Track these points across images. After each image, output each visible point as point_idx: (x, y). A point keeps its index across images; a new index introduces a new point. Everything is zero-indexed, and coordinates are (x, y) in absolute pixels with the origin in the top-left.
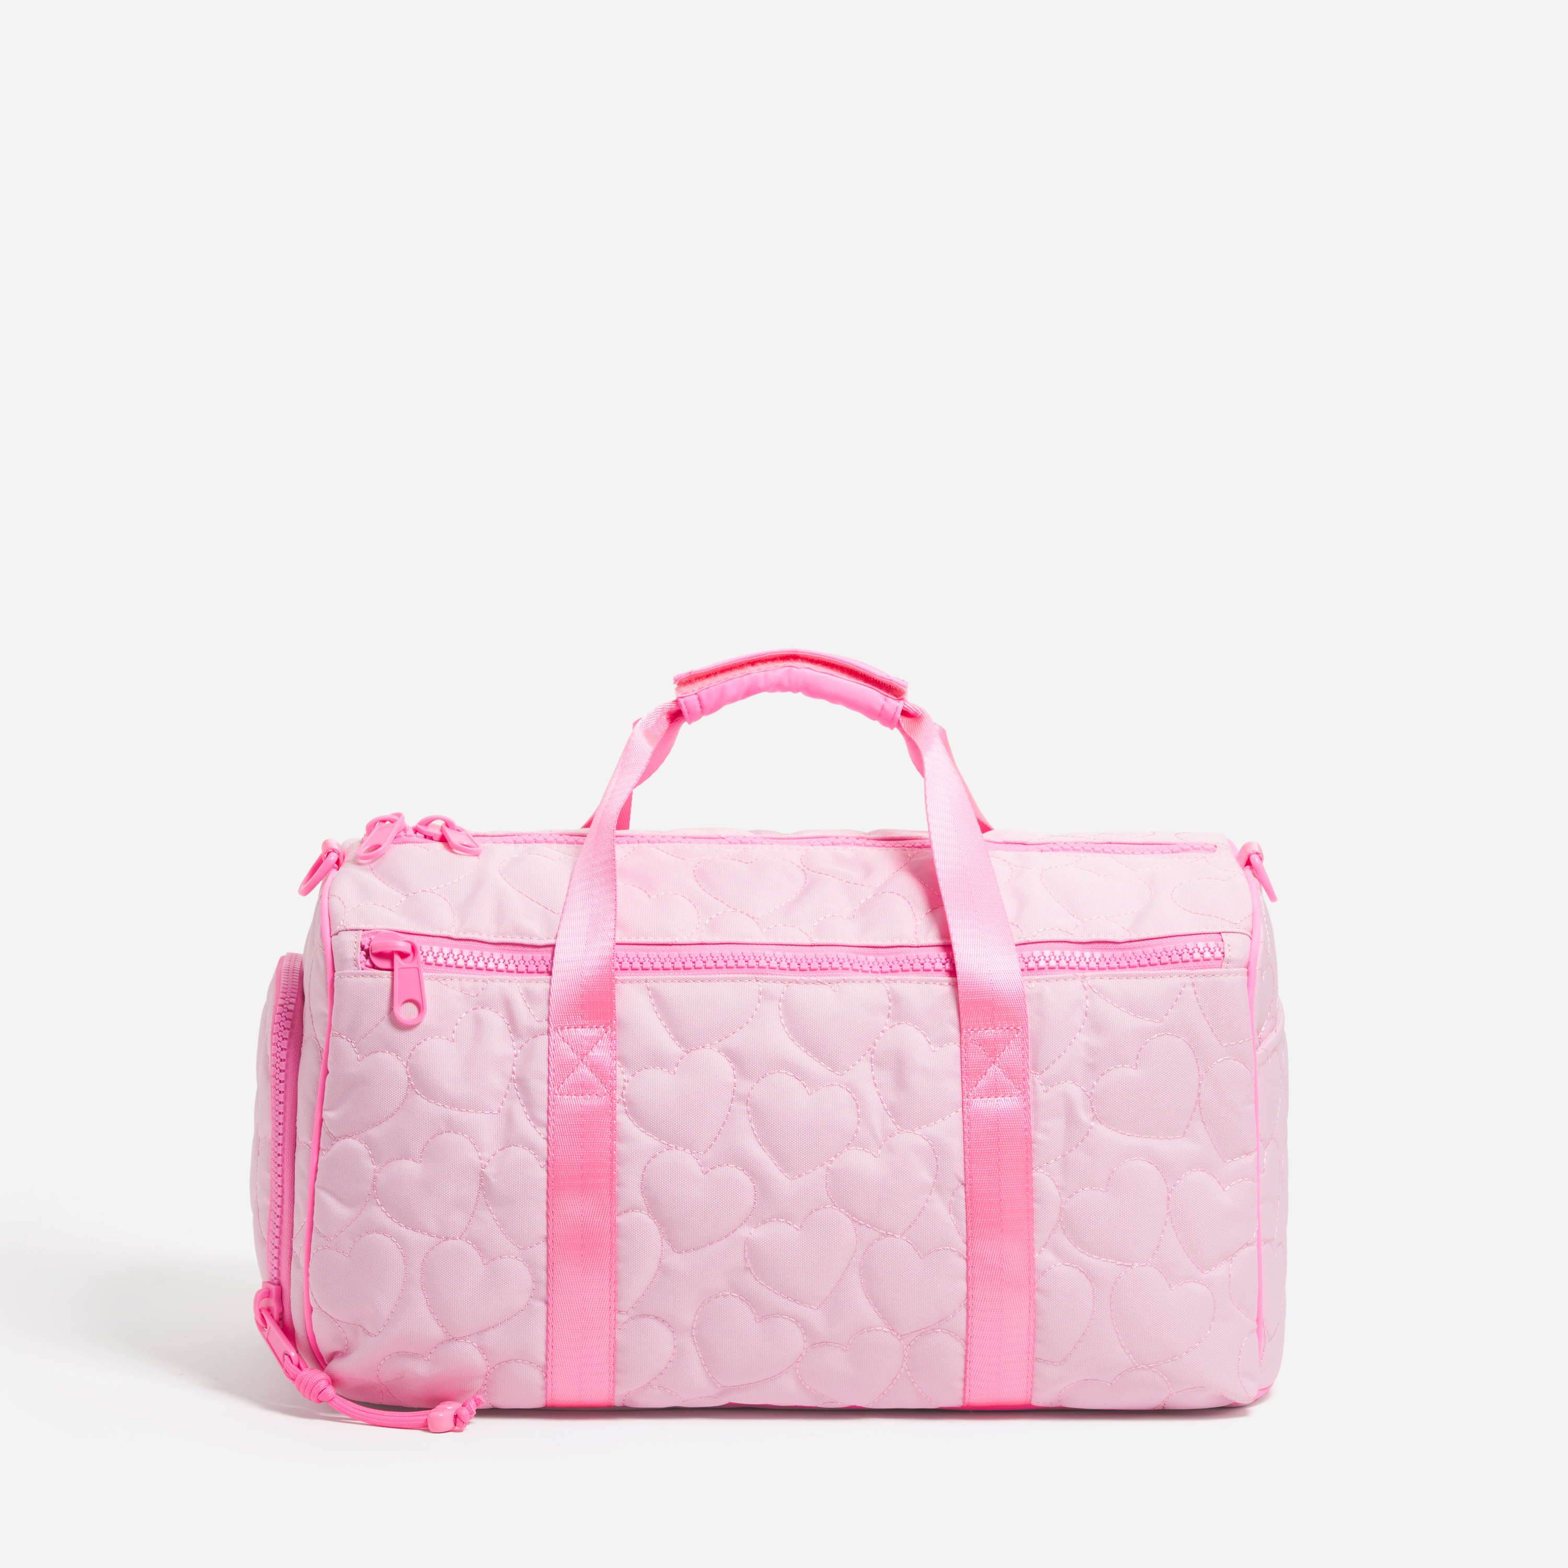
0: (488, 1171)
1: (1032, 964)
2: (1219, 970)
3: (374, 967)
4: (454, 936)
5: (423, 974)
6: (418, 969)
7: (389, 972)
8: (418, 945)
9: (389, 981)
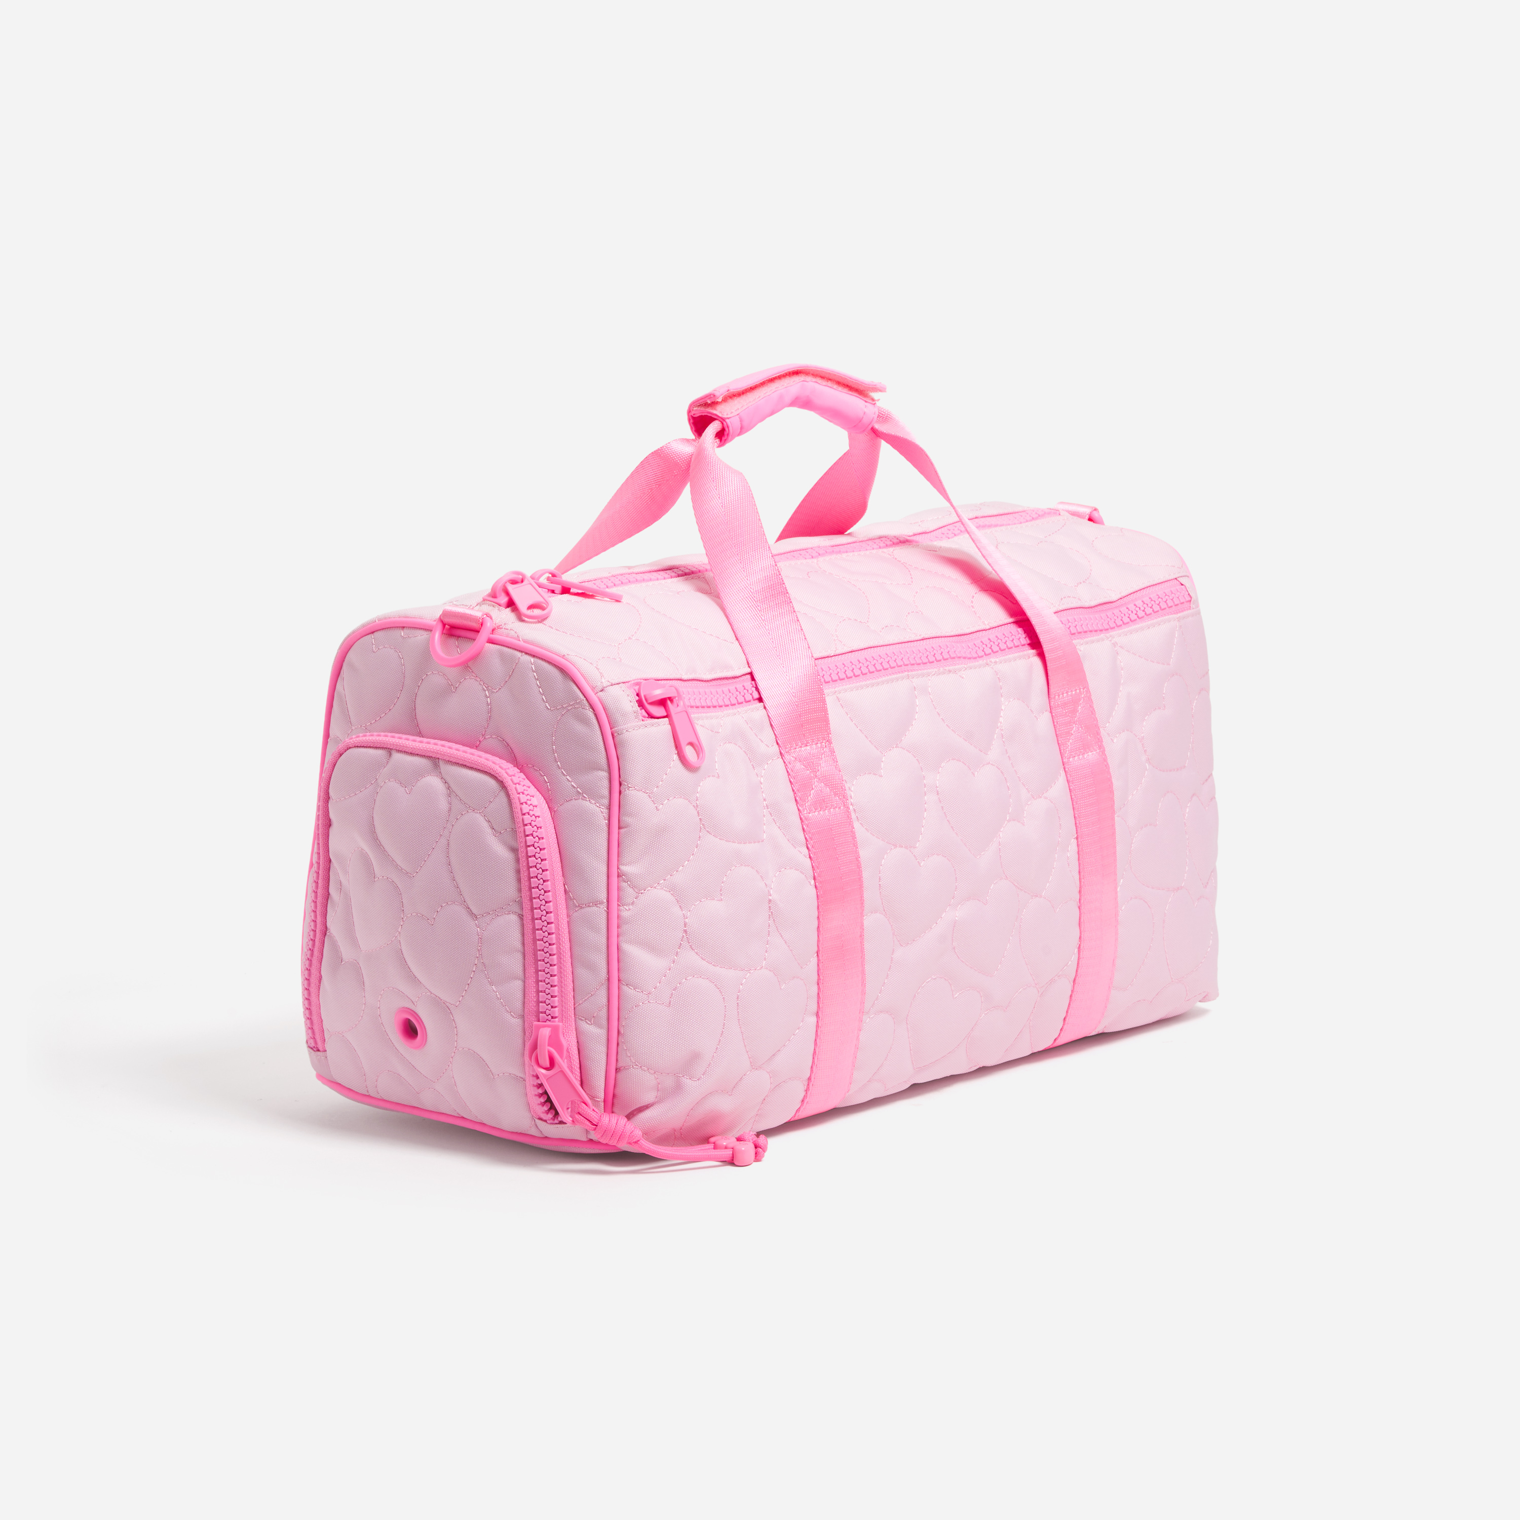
0: (774, 896)
1: (1073, 630)
2: (1190, 611)
3: (651, 716)
4: (685, 677)
5: (692, 716)
6: (686, 712)
7: (666, 719)
8: (680, 690)
9: (668, 727)
